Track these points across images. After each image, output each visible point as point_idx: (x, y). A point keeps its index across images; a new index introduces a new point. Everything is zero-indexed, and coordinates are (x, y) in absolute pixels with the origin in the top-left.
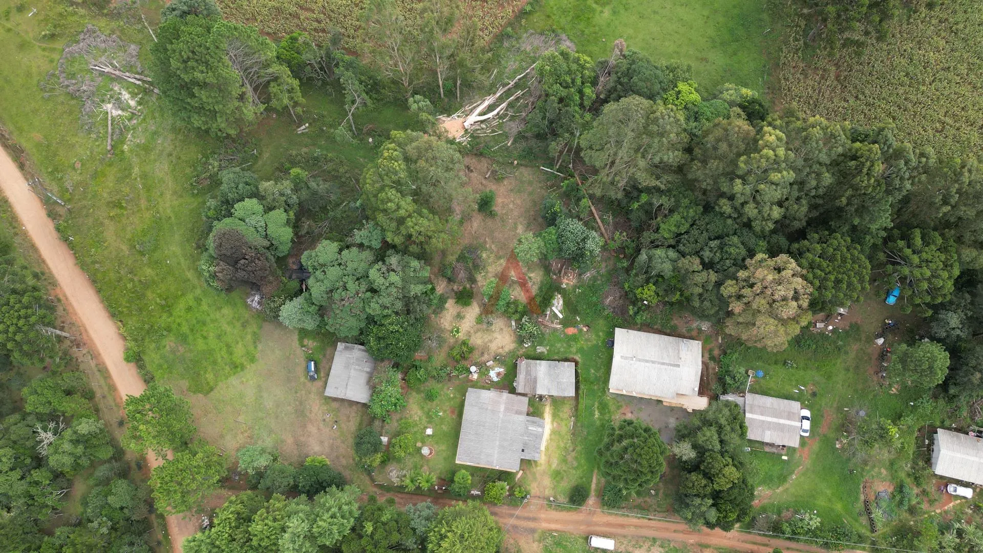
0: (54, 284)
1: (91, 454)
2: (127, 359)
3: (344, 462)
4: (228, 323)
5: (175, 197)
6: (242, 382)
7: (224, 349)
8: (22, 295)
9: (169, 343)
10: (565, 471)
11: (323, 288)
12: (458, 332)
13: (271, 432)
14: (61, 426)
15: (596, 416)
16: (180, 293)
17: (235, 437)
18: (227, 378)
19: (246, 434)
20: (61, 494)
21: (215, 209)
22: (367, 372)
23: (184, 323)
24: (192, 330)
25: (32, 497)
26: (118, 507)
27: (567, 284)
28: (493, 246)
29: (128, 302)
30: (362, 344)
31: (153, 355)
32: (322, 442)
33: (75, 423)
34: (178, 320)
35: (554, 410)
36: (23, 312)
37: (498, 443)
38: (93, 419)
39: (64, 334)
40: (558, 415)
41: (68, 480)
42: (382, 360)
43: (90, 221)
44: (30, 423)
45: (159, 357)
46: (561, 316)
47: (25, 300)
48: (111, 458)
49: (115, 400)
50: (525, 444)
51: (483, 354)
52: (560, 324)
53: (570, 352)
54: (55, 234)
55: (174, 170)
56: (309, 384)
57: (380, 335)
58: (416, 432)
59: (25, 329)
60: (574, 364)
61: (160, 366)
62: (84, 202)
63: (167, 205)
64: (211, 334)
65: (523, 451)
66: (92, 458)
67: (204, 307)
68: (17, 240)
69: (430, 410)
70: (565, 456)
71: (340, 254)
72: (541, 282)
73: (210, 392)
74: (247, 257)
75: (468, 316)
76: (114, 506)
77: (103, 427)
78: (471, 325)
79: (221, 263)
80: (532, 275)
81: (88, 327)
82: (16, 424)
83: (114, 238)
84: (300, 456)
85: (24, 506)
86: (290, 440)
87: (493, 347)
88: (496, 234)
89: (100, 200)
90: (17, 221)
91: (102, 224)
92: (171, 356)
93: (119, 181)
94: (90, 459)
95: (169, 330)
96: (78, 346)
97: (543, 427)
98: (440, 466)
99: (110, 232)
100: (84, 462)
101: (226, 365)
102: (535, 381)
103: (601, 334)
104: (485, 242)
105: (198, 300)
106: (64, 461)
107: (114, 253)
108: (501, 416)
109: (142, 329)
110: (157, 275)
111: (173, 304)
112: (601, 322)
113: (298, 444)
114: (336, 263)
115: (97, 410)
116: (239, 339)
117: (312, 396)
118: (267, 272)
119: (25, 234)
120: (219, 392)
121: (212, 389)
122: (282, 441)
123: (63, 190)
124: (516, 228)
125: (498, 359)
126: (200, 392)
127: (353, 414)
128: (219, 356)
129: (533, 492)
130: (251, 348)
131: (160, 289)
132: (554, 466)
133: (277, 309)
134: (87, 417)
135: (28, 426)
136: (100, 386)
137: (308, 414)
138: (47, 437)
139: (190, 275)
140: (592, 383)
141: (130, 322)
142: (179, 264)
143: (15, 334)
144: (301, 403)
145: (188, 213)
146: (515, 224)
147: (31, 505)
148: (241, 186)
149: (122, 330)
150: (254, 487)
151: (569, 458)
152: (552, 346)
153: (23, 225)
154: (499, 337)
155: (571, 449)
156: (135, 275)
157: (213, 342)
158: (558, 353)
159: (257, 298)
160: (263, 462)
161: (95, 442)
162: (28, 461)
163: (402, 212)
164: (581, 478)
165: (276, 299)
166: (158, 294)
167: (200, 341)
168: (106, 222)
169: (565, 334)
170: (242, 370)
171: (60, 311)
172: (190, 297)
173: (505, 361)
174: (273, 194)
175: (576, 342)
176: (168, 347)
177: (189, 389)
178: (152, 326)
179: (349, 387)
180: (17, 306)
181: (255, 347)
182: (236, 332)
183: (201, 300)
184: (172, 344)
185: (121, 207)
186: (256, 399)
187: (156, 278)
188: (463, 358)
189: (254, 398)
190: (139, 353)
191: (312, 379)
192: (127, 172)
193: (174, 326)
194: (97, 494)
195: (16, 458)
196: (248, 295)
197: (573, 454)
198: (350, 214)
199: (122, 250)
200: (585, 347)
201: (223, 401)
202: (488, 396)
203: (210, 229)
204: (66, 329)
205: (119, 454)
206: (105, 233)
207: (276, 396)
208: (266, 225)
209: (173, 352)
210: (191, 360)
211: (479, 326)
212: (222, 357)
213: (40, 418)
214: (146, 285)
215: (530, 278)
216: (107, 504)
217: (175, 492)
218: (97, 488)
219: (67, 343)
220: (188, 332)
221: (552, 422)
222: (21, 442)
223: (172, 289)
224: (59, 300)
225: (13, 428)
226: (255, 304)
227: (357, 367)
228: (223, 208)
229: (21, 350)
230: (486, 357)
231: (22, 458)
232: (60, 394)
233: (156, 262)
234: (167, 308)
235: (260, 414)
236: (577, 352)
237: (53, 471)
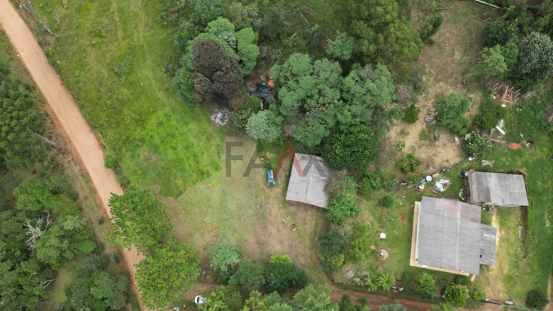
0: (43, 101)
1: (75, 249)
2: (107, 166)
3: (302, 261)
4: (195, 137)
5: (147, 29)
6: (208, 188)
7: (192, 158)
8: (15, 100)
9: (143, 152)
10: (517, 276)
11: (295, 97)
12: (403, 146)
13: (235, 231)
14: (49, 222)
15: (547, 225)
16: (152, 110)
17: (203, 236)
18: (194, 184)
19: (212, 234)
20: (47, 283)
21: (188, 30)
22: (324, 180)
23: (156, 136)
24: (163, 142)
25: (20, 287)
26: (100, 298)
27: (507, 104)
28: (432, 71)
29: (107, 116)
30: (319, 155)
31: (129, 163)
32: (282, 242)
33: (60, 219)
34: (150, 133)
35: (501, 219)
36: (15, 113)
37: (458, 248)
38: (77, 217)
39: (52, 143)
40: (506, 224)
41: (54, 271)
42: (340, 169)
43: (75, 48)
44: (21, 219)
45: (134, 164)
46: (503, 133)
47: (18, 103)
48: (93, 252)
49: (95, 201)
50: (482, 250)
51: (428, 166)
52: (503, 139)
53: (516, 166)
54: (44, 59)
55: (146, 6)
56: (267, 190)
57: (348, 143)
58: (368, 236)
59: (17, 128)
60: (522, 176)
61: (135, 172)
62: (71, 33)
63: (141, 35)
64: (180, 146)
65: (481, 256)
66: (76, 252)
67: (173, 122)
68: (13, 64)
69: (381, 216)
70: (516, 262)
71: (313, 64)
72: (482, 102)
73: (179, 195)
74: (224, 68)
75: (411, 132)
76: (96, 296)
77: (85, 224)
78: (415, 141)
79: (199, 75)
80: (472, 96)
81: (72, 139)
82: (8, 219)
83: (95, 62)
84: (262, 253)
85: (13, 295)
86: (252, 240)
87: (438, 160)
88: (435, 60)
89: (84, 30)
90: (12, 49)
91: (84, 50)
92: (146, 164)
93: (101, 14)
94: (74, 253)
95: (142, 140)
96: (63, 154)
97: (495, 234)
98: (395, 268)
99: (91, 58)
100: (68, 255)
101: (193, 172)
102: (488, 191)
103: (544, 149)
104: (424, 67)
105: (167, 116)
106: (50, 254)
107: (95, 75)
108: (459, 222)
109: (119, 140)
110: (132, 94)
111: (146, 120)
112: (545, 138)
113: (260, 243)
114: (308, 73)
115: (81, 209)
116: (204, 150)
117: (271, 200)
118: (238, 85)
119: (19, 61)
120: (188, 196)
121: (181, 193)
122: (245, 241)
123: (52, 22)
124: (454, 55)
125: (444, 172)
126: (171, 195)
127: (309, 218)
128: (187, 164)
129: (488, 295)
130: (216, 158)
131: (135, 106)
132: (506, 271)
133: (245, 121)
134: (73, 214)
135: (19, 221)
136: (82, 188)
137: (268, 216)
138: (35, 231)
139: (160, 95)
140: (541, 194)
141: (109, 134)
142: (151, 85)
143: (7, 133)
144: (261, 207)
145: (159, 43)
146: (453, 50)
147: (20, 294)
148: (212, 7)
149: (102, 141)
150: (225, 282)
151: (521, 264)
152: (496, 160)
153: (17, 53)
154: (443, 151)
155: (522, 255)
156: (114, 94)
157: (181, 152)
158: (503, 166)
159: (219, 115)
160: (235, 259)
161: (79, 237)
162: (18, 253)
163: (388, 17)
164: (536, 283)
165: (243, 111)
166: (132, 111)
167: (170, 151)
168: (89, 49)
169: (509, 149)
170: (208, 176)
171: (48, 124)
172: (161, 113)
173: (450, 173)
174: (242, 15)
175: (520, 156)
176: (142, 156)
177: (161, 193)
178: (128, 138)
179: (309, 193)
180: (10, 108)
181: (219, 157)
182: (201, 144)
183: (170, 116)
184: (146, 154)
185: (101, 37)
186: (221, 202)
187: (131, 97)
188: (412, 170)
189: (219, 201)
190: (117, 160)
191: (271, 185)
192: (106, 8)
193: (147, 138)
194: (81, 285)
195: (7, 251)
196: (211, 113)
197: (526, 260)
198: (300, 43)
199: (102, 73)
200: (531, 161)
201: (192, 204)
202: (442, 203)
203: (183, 49)
204: (53, 138)
205: (99, 248)
206: (87, 59)
207: (238, 200)
208: (237, 42)
209: (147, 160)
210: (163, 168)
211: (423, 142)
212: (190, 166)
213: (29, 214)
214: (123, 103)
215: (470, 98)
216: (90, 294)
217: (162, 288)
218: (80, 279)
219: (55, 151)
220: (159, 143)
221: (501, 229)
222: (12, 235)
223: (145, 106)
224: (47, 115)
225: (5, 223)
226: (218, 121)
227: (315, 175)
228: (196, 29)
229: (13, 150)
230: (431, 169)
231: (13, 250)
232: (47, 194)
233: (131, 84)
234: (141, 122)
235: (225, 216)
236: (522, 166)
237: (40, 263)
